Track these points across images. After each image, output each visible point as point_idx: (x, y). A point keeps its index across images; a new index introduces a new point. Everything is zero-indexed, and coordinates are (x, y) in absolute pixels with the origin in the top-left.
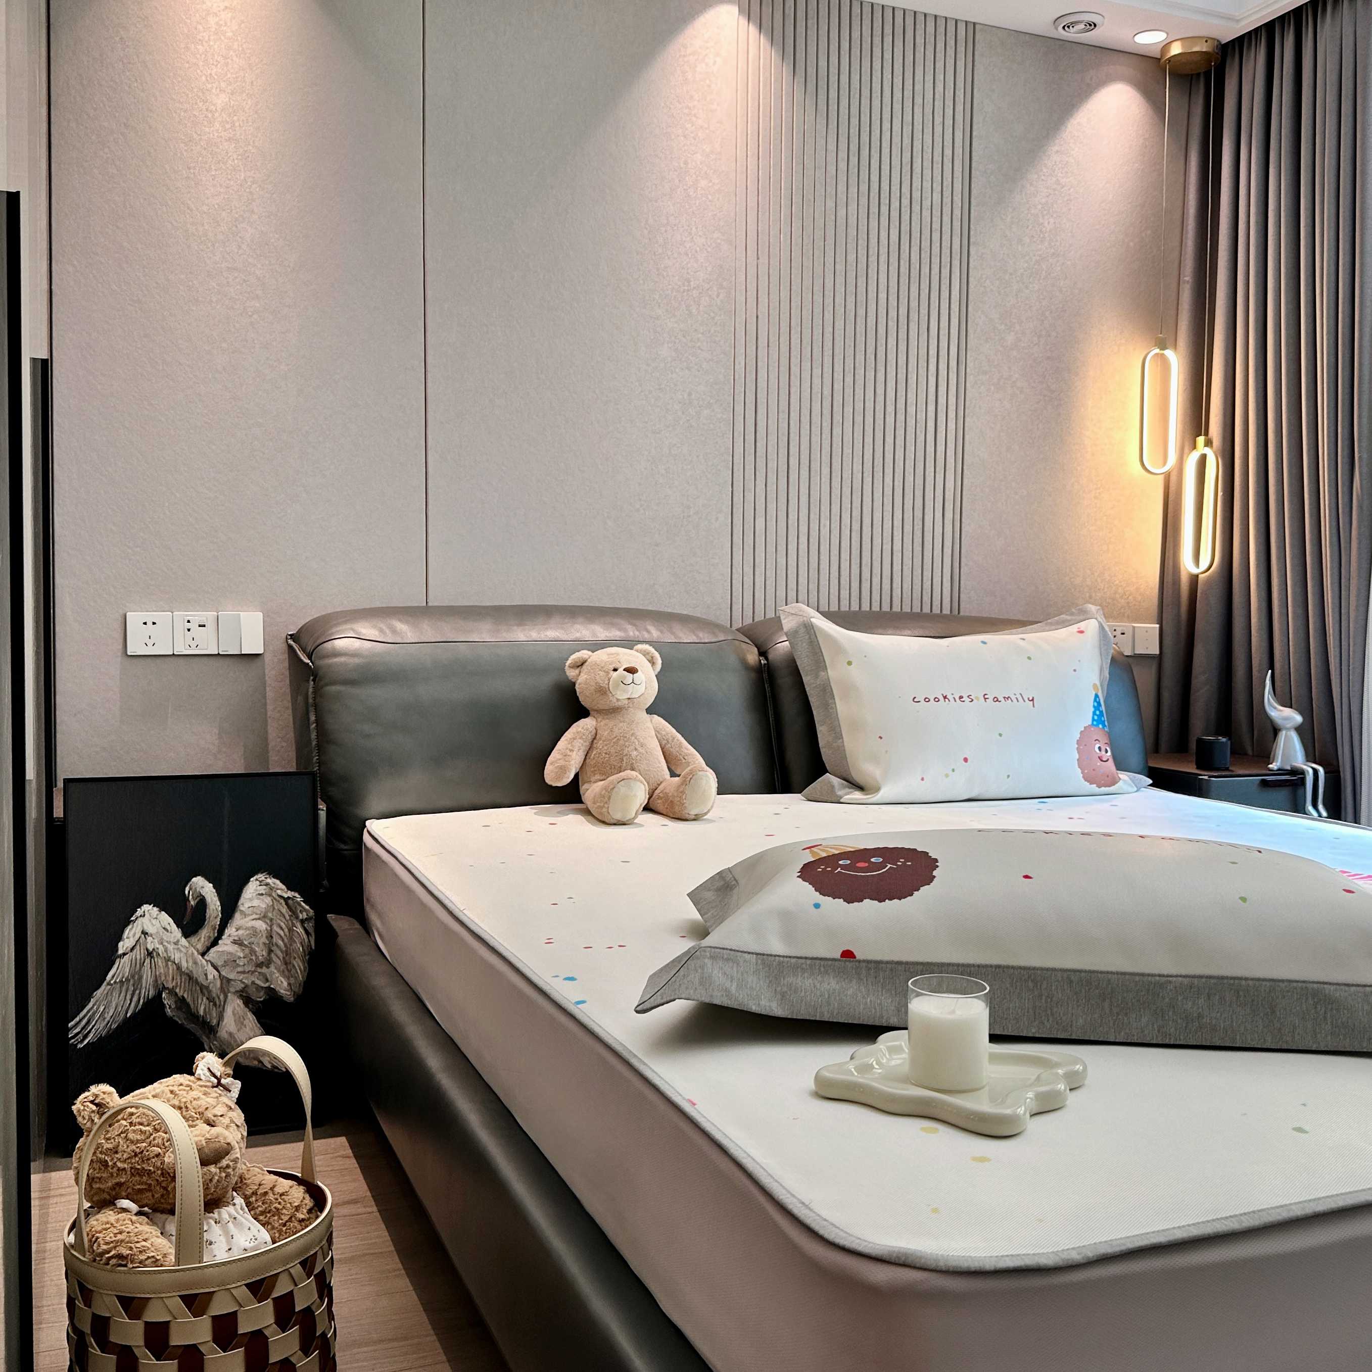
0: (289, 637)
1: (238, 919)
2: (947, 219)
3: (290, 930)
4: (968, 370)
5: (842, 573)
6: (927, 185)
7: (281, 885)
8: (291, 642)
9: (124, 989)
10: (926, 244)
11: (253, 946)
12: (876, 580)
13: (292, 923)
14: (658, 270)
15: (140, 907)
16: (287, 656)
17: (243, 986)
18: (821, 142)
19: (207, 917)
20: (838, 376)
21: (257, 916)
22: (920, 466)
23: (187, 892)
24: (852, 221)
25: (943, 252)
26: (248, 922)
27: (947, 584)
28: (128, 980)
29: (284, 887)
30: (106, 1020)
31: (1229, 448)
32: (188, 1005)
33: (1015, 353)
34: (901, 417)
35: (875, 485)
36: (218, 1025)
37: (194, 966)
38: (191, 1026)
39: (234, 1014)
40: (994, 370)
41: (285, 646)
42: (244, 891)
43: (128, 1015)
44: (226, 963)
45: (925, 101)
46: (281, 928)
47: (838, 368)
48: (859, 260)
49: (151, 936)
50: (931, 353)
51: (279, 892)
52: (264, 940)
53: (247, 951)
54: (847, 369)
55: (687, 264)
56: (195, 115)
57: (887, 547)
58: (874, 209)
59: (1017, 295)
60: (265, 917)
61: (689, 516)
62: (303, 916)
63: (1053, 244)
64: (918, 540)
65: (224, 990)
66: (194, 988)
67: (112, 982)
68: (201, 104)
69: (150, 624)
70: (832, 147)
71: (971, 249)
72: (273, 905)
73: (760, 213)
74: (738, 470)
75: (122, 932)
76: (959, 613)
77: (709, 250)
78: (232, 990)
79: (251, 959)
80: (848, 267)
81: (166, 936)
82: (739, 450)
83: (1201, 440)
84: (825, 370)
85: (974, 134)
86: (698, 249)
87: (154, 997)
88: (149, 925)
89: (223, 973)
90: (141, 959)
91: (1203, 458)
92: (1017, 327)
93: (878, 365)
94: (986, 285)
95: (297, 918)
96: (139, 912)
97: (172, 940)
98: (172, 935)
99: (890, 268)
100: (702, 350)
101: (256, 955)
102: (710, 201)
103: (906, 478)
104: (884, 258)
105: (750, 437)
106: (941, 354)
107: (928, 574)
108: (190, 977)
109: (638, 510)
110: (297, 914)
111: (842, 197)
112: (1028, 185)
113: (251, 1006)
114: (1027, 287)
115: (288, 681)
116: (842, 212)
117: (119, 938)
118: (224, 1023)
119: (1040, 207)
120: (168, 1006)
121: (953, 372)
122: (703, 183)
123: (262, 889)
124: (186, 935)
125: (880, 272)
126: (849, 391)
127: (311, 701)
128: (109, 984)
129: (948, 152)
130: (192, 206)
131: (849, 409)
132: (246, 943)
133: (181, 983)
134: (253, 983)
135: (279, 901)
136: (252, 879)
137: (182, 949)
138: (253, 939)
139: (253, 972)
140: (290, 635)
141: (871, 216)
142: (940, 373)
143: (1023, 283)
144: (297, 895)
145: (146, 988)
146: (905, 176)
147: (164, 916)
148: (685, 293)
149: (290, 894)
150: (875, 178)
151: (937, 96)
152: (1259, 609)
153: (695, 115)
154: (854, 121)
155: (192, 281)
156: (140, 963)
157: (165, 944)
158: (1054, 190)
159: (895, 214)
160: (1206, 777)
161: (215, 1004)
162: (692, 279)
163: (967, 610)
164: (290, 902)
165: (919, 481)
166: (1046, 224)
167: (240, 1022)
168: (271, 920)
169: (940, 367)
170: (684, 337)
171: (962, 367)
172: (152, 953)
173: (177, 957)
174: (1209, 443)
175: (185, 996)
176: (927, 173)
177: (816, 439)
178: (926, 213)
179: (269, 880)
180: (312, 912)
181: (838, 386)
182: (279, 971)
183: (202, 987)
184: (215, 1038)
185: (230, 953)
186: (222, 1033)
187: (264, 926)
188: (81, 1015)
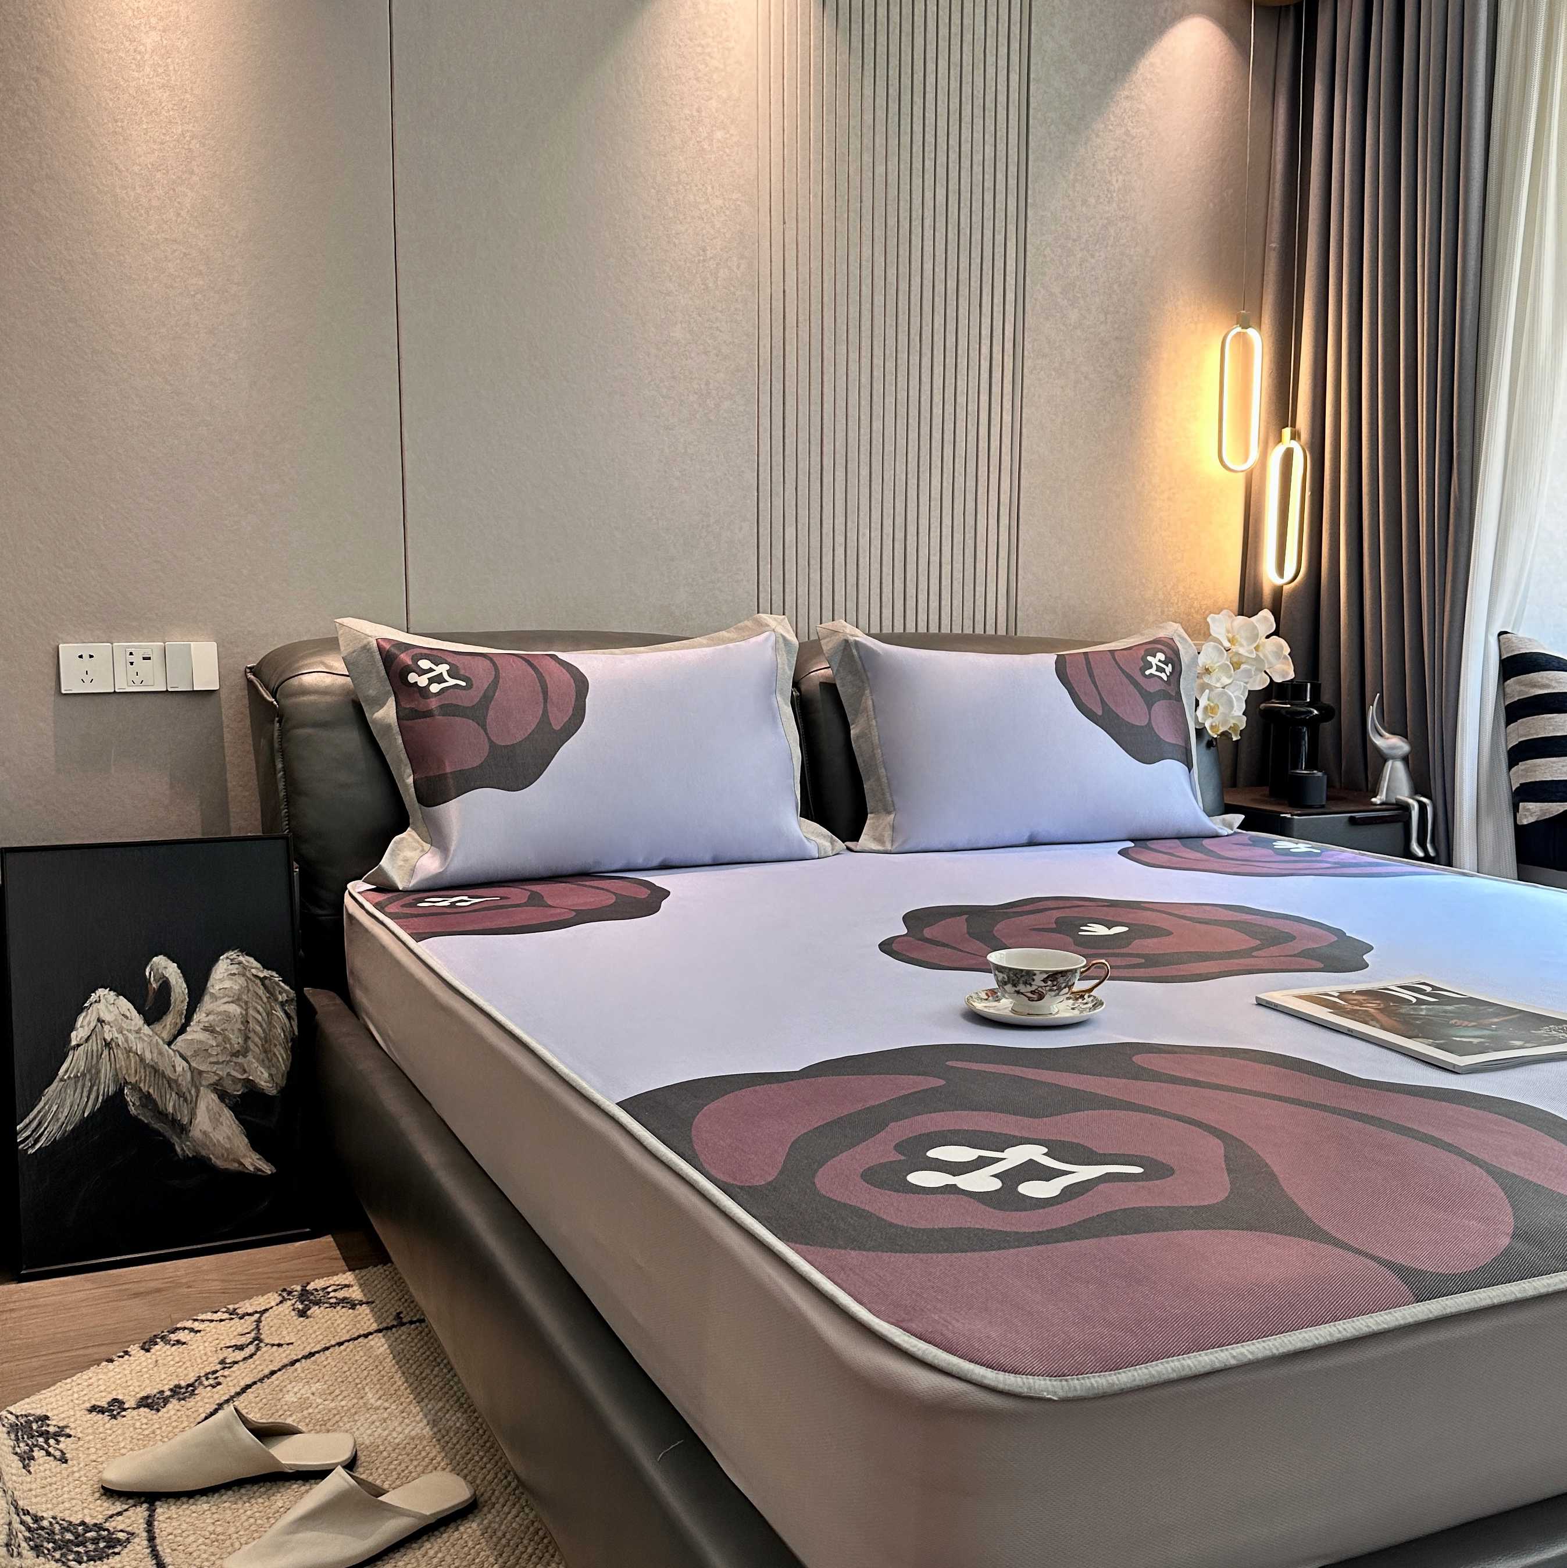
0: (248, 670)
1: (207, 1004)
2: (1000, 176)
3: (269, 1014)
4: (1026, 353)
5: (884, 590)
6: (978, 136)
7: (256, 964)
8: (250, 676)
9: (80, 1084)
10: (977, 205)
11: (226, 1032)
12: (923, 597)
13: (271, 1006)
14: (668, 236)
15: (94, 992)
16: (246, 692)
17: (217, 1078)
18: (856, 86)
19: (172, 1001)
20: (878, 361)
21: (230, 999)
22: (972, 465)
23: (147, 974)
24: (893, 178)
25: (997, 214)
26: (220, 1006)
27: (1002, 602)
28: (84, 1075)
29: (259, 965)
30: (62, 1119)
31: (1318, 442)
32: (154, 1101)
33: (1079, 332)
34: (949, 409)
35: (921, 488)
36: (191, 1122)
37: (160, 1057)
38: (157, 1126)
39: (208, 1111)
40: (1055, 352)
41: (244, 682)
42: (214, 971)
43: (86, 1115)
44: (196, 1054)
45: (975, 37)
46: (258, 1012)
47: (878, 352)
48: (901, 224)
49: (109, 1024)
50: (983, 332)
51: (253, 971)
52: (239, 1026)
53: (220, 1038)
54: (887, 352)
55: (702, 229)
56: (121, 58)
57: (935, 559)
58: (917, 165)
59: (1081, 265)
60: (239, 999)
61: (708, 526)
62: (283, 997)
63: (1122, 205)
64: (970, 552)
65: (196, 1085)
66: (160, 1082)
67: (65, 1077)
68: (127, 44)
69: (86, 656)
70: (868, 92)
71: (1028, 211)
72: (247, 986)
73: (786, 169)
74: (765, 472)
75: (75, 1021)
76: (1016, 634)
77: (728, 213)
78: (204, 1083)
79: (225, 1048)
80: (888, 233)
81: (126, 1025)
82: (765, 448)
83: (1287, 432)
84: (863, 354)
85: (1032, 76)
86: (715, 212)
87: (115, 1093)
88: (106, 1013)
89: (194, 1064)
90: (98, 1051)
91: (1289, 455)
92: (1082, 302)
93: (923, 347)
94: (1046, 253)
95: (276, 1000)
96: (94, 997)
97: (132, 1028)
98: (133, 1023)
99: (936, 234)
100: (721, 331)
101: (231, 1044)
102: (728, 155)
103: (956, 479)
104: (928, 222)
105: (778, 433)
106: (994, 334)
107: (980, 589)
108: (156, 1070)
109: (650, 519)
110: (276, 996)
111: (880, 150)
112: (1094, 136)
113: (227, 1101)
114: (1093, 256)
115: (248, 722)
116: (880, 169)
117: (72, 1028)
118: (197, 1122)
119: (1107, 161)
120: (131, 1104)
121: (1009, 356)
122: (719, 135)
123: (234, 969)
124: (148, 1022)
125: (925, 238)
126: (890, 378)
127: (276, 746)
128: (62, 1080)
129: (1002, 98)
130: (121, 167)
131: (890, 400)
132: (218, 1029)
133: (145, 1077)
134: (228, 1074)
135: (254, 982)
136: (221, 957)
137: (146, 1039)
138: (226, 1025)
139: (228, 1062)
140: (250, 668)
141: (914, 171)
142: (994, 356)
143: (1088, 251)
144: (274, 974)
145: (105, 1082)
146: (953, 126)
147: (123, 1001)
148: (701, 265)
149: (266, 973)
150: (918, 128)
151: (989, 32)
152: (1349, 624)
153: (709, 54)
154: (894, 62)
155: (123, 255)
156: (97, 1056)
157: (125, 1032)
158: (1124, 142)
159: (941, 172)
160: (1289, 816)
161: (185, 1100)
162: (708, 248)
163: (1025, 630)
164: (267, 982)
165: (971, 483)
166: (1114, 182)
167: (215, 1120)
168: (246, 1003)
169: (994, 350)
170: (700, 316)
171: (1019, 350)
172: (110, 1043)
173: (139, 1047)
174: (1295, 436)
175: (151, 1091)
176: (978, 122)
177: (853, 435)
178: (977, 169)
179: (241, 958)
180: (293, 994)
181: (878, 373)
182: (258, 1060)
183: (169, 1081)
184: (188, 1138)
185: (201, 1042)
186: (196, 1133)
187: (239, 1010)
188: (31, 1116)
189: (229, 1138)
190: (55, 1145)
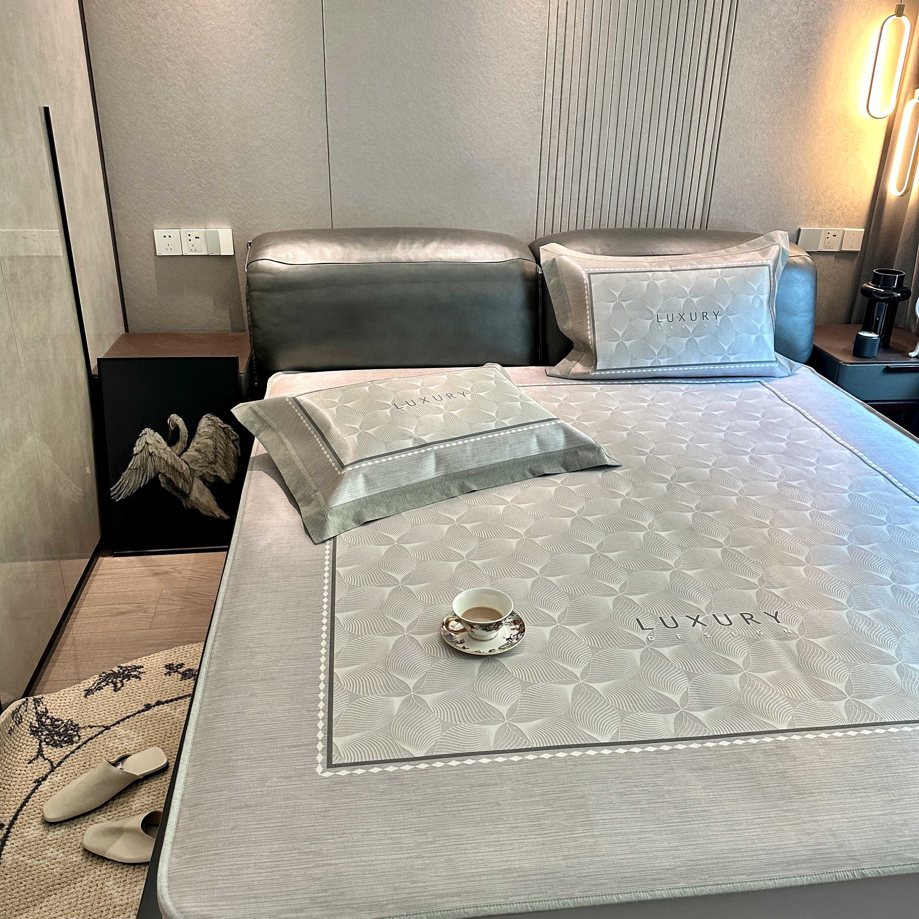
1: (197, 438)
3: (227, 445)
4: (735, 36)
7: (218, 421)
9: (138, 472)
11: (206, 452)
13: (228, 441)
15: (143, 429)
17: (202, 473)
19: (181, 436)
21: (208, 437)
22: (688, 113)
23: (168, 422)
26: (203, 440)
27: (700, 202)
28: (140, 468)
29: (220, 421)
30: (130, 488)
32: (173, 482)
35: (651, 129)
36: (190, 493)
37: (175, 462)
38: (174, 493)
39: (198, 488)
42: (200, 423)
43: (142, 485)
44: (192, 461)
46: (222, 444)
49: (151, 445)
50: (705, 24)
51: (219, 424)
52: (212, 450)
53: (203, 455)
54: (636, 40)
57: (656, 176)
60: (212, 437)
62: (233, 438)
64: (681, 170)
65: (192, 475)
66: (176, 474)
67: (132, 468)
69: (167, 236)
72: (216, 431)
74: (547, 122)
78: (196, 475)
79: (206, 460)
81: (159, 446)
82: (548, 107)
83: (918, 92)
87: (155, 477)
88: (149, 439)
89: (191, 466)
90: (146, 457)
91: (918, 106)
93: (662, 36)
95: (230, 439)
96: (143, 432)
97: (162, 447)
98: (163, 445)
101: (208, 458)
105: (557, 97)
106: (713, 24)
107: (686, 195)
108: (173, 468)
110: (230, 437)
113: (207, 483)
117: (134, 446)
118: (193, 493)
120: (162, 482)
121: (722, 39)
123: (210, 422)
124: (170, 445)
128: (130, 469)
132: (202, 451)
133: (168, 470)
134: (207, 472)
135: (219, 429)
136: (202, 417)
137: (168, 453)
138: (206, 449)
139: (207, 467)
140: (249, 243)
142: (712, 39)
144: (229, 426)
145: (150, 472)
147: (157, 435)
149: (224, 426)
156: (146, 459)
157: (159, 450)
161: (187, 482)
163: (714, 220)
164: (224, 430)
167: (202, 493)
171: (730, 35)
172: (152, 454)
173: (165, 456)
175: (171, 477)
177: (608, 96)
179: (213, 417)
180: (238, 436)
182: (221, 467)
183: (180, 473)
184: (188, 499)
185: (193, 456)
186: (192, 498)
187: (212, 443)
188: (117, 484)
189: (208, 501)
190: (128, 499)
